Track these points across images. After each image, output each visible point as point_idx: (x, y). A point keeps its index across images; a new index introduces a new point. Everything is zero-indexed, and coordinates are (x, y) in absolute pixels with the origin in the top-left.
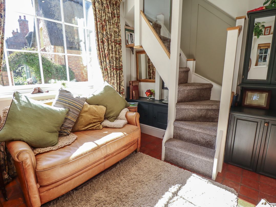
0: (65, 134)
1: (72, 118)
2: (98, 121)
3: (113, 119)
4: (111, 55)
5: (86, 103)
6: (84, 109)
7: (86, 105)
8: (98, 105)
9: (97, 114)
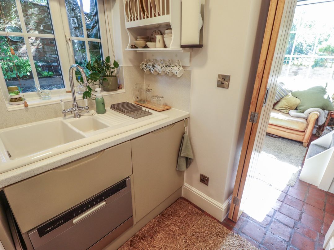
6: (285, 97)
7: (289, 95)
8: (296, 98)
9: (290, 103)
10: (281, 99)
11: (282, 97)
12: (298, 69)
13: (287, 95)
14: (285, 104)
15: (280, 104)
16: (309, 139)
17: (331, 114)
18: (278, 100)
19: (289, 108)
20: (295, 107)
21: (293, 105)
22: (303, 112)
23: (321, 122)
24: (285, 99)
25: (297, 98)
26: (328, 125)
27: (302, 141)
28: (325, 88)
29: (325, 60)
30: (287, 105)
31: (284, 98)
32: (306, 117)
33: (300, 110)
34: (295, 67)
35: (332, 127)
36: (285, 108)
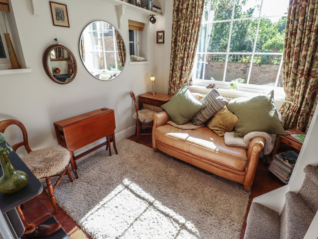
0: (195, 123)
1: (206, 114)
2: (223, 128)
3: (237, 134)
4: (304, 53)
5: (225, 107)
6: (220, 112)
7: (225, 109)
8: (233, 113)
9: (226, 122)
10: (215, 114)
11: (215, 112)
12: (247, 67)
13: (222, 108)
14: (219, 122)
15: (214, 122)
16: (252, 181)
17: (281, 138)
18: (211, 116)
19: (224, 128)
20: (231, 127)
21: (229, 124)
22: (242, 136)
23: (267, 151)
24: (220, 114)
25: (234, 115)
26: (278, 153)
27: (242, 183)
28: (270, 100)
29: (271, 57)
30: (222, 123)
31: (218, 113)
32: (246, 145)
33: (238, 132)
34: (243, 65)
35: (283, 156)
36: (220, 128)
